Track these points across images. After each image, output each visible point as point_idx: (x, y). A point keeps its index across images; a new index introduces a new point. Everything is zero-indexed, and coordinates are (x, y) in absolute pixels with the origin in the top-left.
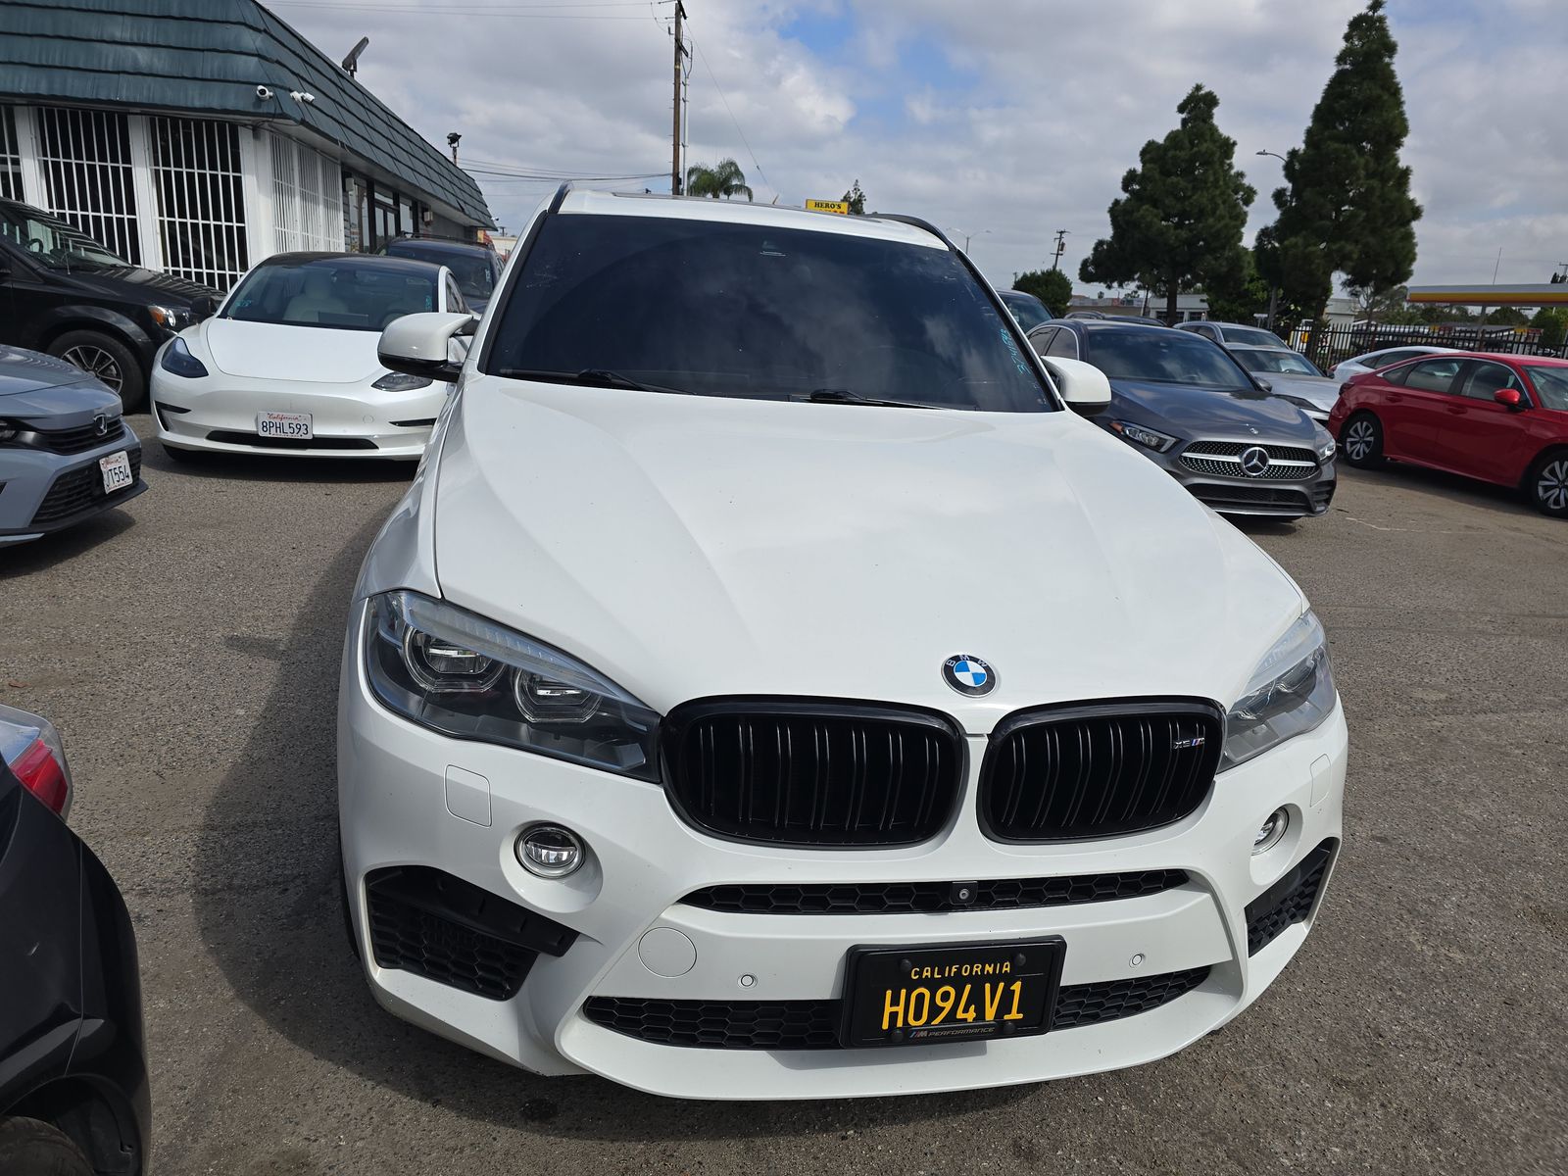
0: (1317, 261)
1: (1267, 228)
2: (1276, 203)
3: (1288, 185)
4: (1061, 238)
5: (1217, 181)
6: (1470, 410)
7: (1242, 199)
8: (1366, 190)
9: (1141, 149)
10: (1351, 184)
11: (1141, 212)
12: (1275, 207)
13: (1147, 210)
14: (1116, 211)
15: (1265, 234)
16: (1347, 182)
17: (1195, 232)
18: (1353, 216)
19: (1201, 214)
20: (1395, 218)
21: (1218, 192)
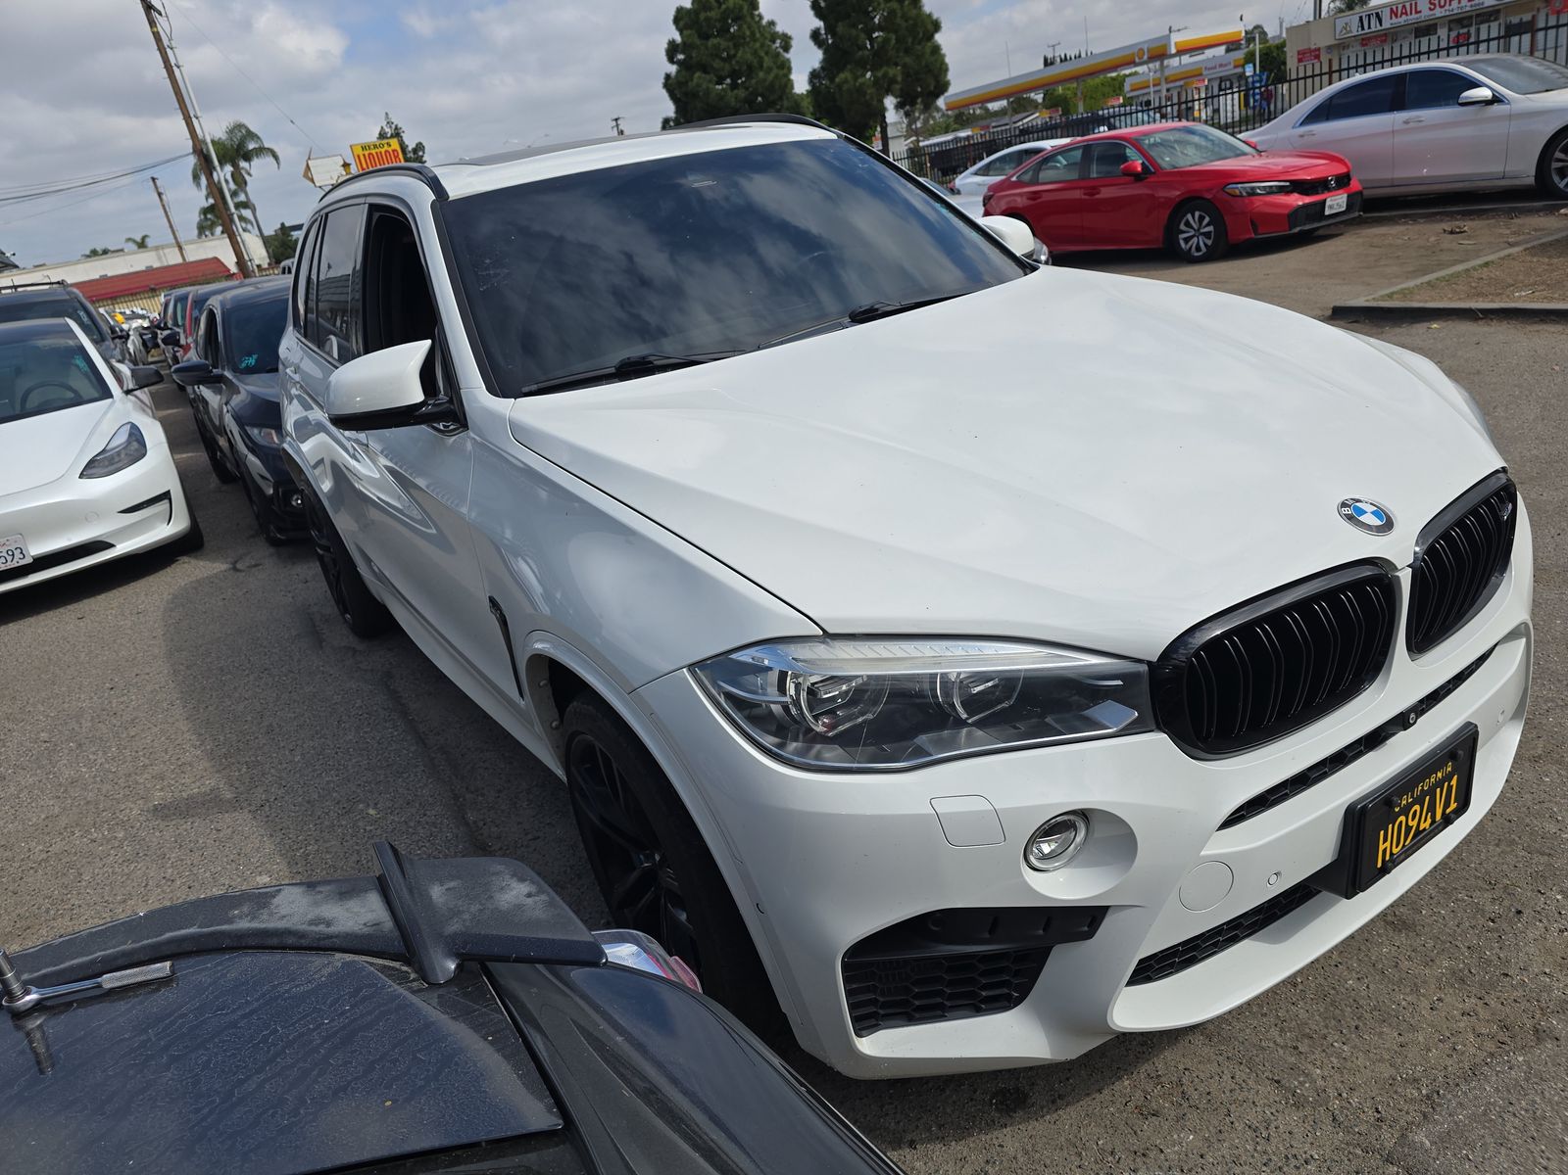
0: (869, 91)
1: (814, 70)
2: (815, 44)
3: (819, 24)
4: (617, 125)
5: (753, 34)
6: (1103, 190)
7: (781, 47)
8: (888, 13)
9: (672, 18)
10: (874, 10)
11: (695, 80)
12: (815, 48)
13: (700, 77)
14: (669, 84)
15: (814, 76)
16: (870, 9)
17: (751, 89)
18: (886, 41)
19: (750, 70)
20: (921, 35)
21: (758, 45)
